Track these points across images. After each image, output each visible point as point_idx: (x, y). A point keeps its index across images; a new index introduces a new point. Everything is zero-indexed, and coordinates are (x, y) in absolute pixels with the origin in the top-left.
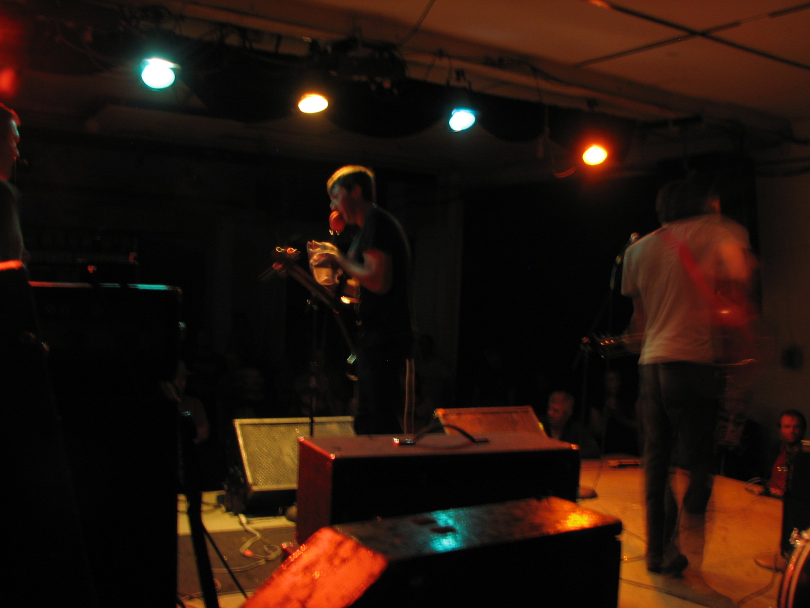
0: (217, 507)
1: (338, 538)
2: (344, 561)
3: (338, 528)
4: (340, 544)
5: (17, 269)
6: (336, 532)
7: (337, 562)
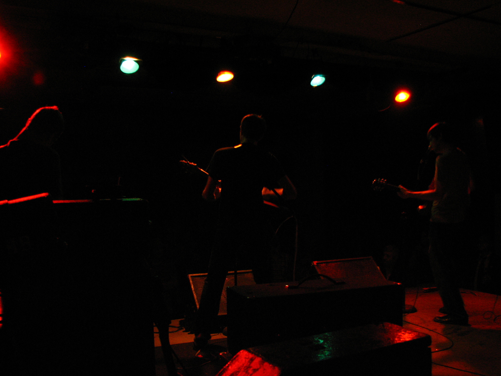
0: (180, 328)
1: (251, 356)
2: (255, 371)
3: (251, 349)
4: (252, 360)
5: (46, 197)
6: (249, 352)
7: (250, 371)
